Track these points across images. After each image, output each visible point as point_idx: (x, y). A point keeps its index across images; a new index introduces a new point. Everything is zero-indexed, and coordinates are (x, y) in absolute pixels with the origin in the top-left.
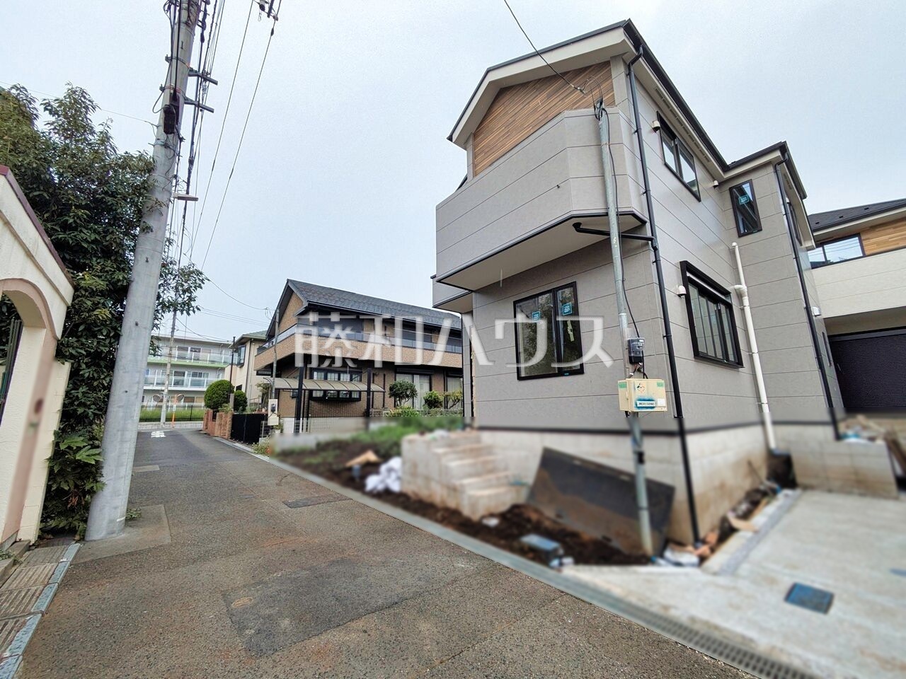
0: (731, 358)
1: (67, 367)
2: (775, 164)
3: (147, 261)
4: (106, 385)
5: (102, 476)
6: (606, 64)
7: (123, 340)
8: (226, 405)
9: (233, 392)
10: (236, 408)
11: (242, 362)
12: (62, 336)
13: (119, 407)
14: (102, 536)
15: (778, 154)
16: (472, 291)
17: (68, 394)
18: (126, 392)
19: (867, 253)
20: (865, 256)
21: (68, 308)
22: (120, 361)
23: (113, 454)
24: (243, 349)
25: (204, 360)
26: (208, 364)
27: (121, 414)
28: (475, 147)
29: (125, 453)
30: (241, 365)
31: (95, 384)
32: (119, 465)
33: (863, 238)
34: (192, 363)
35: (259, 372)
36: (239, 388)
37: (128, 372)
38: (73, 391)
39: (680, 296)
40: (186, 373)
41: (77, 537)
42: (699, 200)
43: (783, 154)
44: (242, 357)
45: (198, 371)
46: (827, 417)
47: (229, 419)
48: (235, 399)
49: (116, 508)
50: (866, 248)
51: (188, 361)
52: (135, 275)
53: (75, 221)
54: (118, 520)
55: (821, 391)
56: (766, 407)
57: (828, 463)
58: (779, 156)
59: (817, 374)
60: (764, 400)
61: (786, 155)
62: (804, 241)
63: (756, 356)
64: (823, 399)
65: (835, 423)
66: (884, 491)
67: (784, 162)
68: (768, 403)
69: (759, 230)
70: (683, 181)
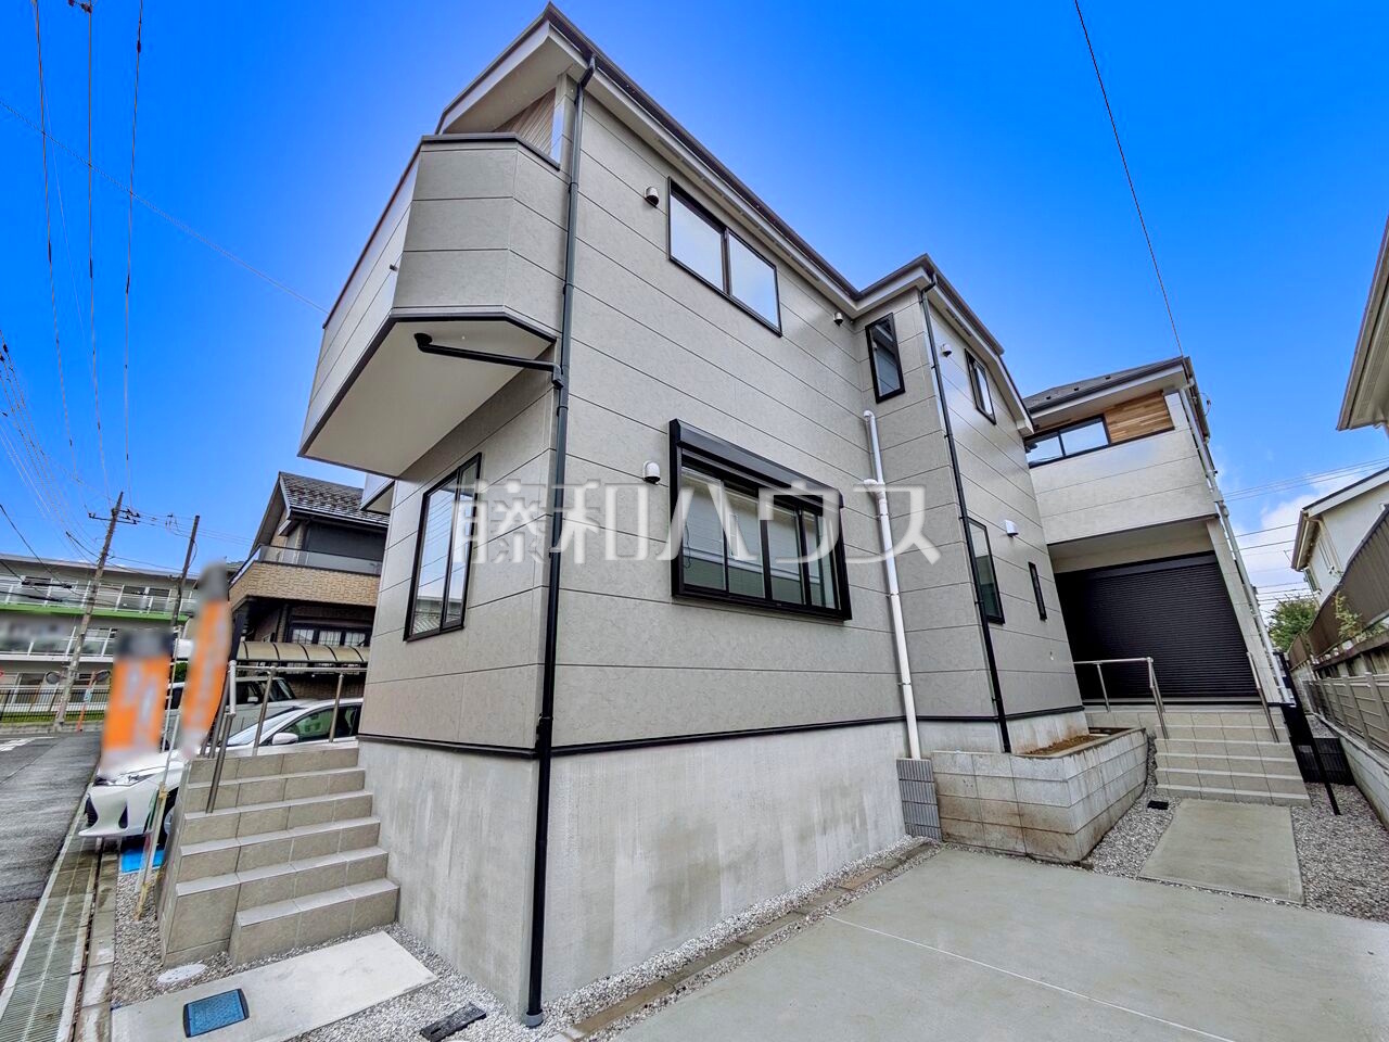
2: (921, 291)
15: (921, 273)
16: (395, 479)
19: (1113, 441)
20: (1111, 444)
39: (652, 480)
42: (778, 333)
43: (930, 275)
50: (1111, 434)
55: (982, 662)
56: (908, 690)
57: (983, 795)
58: (922, 277)
59: (977, 630)
60: (906, 678)
61: (935, 276)
62: (1015, 421)
63: (896, 600)
64: (985, 677)
65: (1001, 719)
66: (1059, 848)
67: (935, 288)
68: (912, 684)
69: (901, 391)
70: (725, 295)
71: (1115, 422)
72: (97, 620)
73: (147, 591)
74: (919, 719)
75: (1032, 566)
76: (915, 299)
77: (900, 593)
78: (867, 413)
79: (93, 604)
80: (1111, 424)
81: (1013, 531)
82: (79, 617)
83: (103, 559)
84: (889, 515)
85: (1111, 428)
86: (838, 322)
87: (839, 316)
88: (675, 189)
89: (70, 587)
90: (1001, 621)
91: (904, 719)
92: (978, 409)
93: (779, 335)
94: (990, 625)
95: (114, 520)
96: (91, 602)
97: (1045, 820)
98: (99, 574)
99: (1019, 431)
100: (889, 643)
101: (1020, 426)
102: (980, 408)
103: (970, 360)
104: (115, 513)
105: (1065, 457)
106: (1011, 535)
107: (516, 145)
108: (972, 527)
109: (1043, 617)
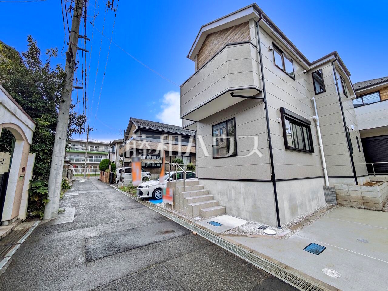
0: (307, 149)
1: (34, 155)
2: (332, 61)
3: (63, 113)
4: (49, 161)
5: (49, 196)
6: (247, 23)
7: (55, 144)
8: (108, 169)
9: (110, 164)
10: (112, 170)
11: (114, 151)
12: (32, 143)
13: (54, 170)
14: (49, 218)
16: (197, 122)
17: (34, 165)
18: (57, 164)
19: (382, 100)
20: (381, 101)
21: (34, 132)
22: (54, 152)
23: (52, 188)
24: (114, 146)
25: (100, 151)
26: (102, 153)
27: (55, 173)
28: (198, 60)
29: (57, 187)
30: (114, 153)
31: (45, 161)
32: (55, 192)
33: (381, 93)
34: (96, 152)
35: (121, 156)
36: (113, 162)
37: (57, 157)
38: (37, 164)
39: (279, 122)
40: (94, 156)
41: (40, 219)
42: (294, 80)
44: (114, 150)
45: (98, 156)
47: (108, 175)
48: (111, 167)
49: (54, 208)
50: (382, 97)
51: (94, 151)
52: (59, 119)
53: (35, 99)
54: (55, 213)
55: (350, 163)
56: (325, 170)
57: (351, 194)
58: (333, 58)
59: (348, 155)
60: (325, 167)
61: (337, 57)
63: (322, 148)
64: (351, 167)
65: (356, 177)
66: (375, 207)
67: (337, 61)
68: (327, 168)
69: (324, 91)
70: (284, 71)
71: (383, 93)
72: (88, 153)
73: (95, 146)
75: (357, 137)
77: (323, 146)
78: (313, 98)
79: (87, 150)
82: (85, 153)
83: (87, 140)
84: (320, 125)
86: (305, 73)
87: (305, 71)
88: (274, 45)
89: (82, 146)
90: (353, 152)
91: (324, 177)
95: (88, 130)
96: (87, 149)
97: (371, 201)
98: (87, 143)
99: (352, 98)
100: (320, 158)
102: (344, 94)
103: (342, 79)
104: (88, 128)
107: (250, 44)
109: (360, 151)
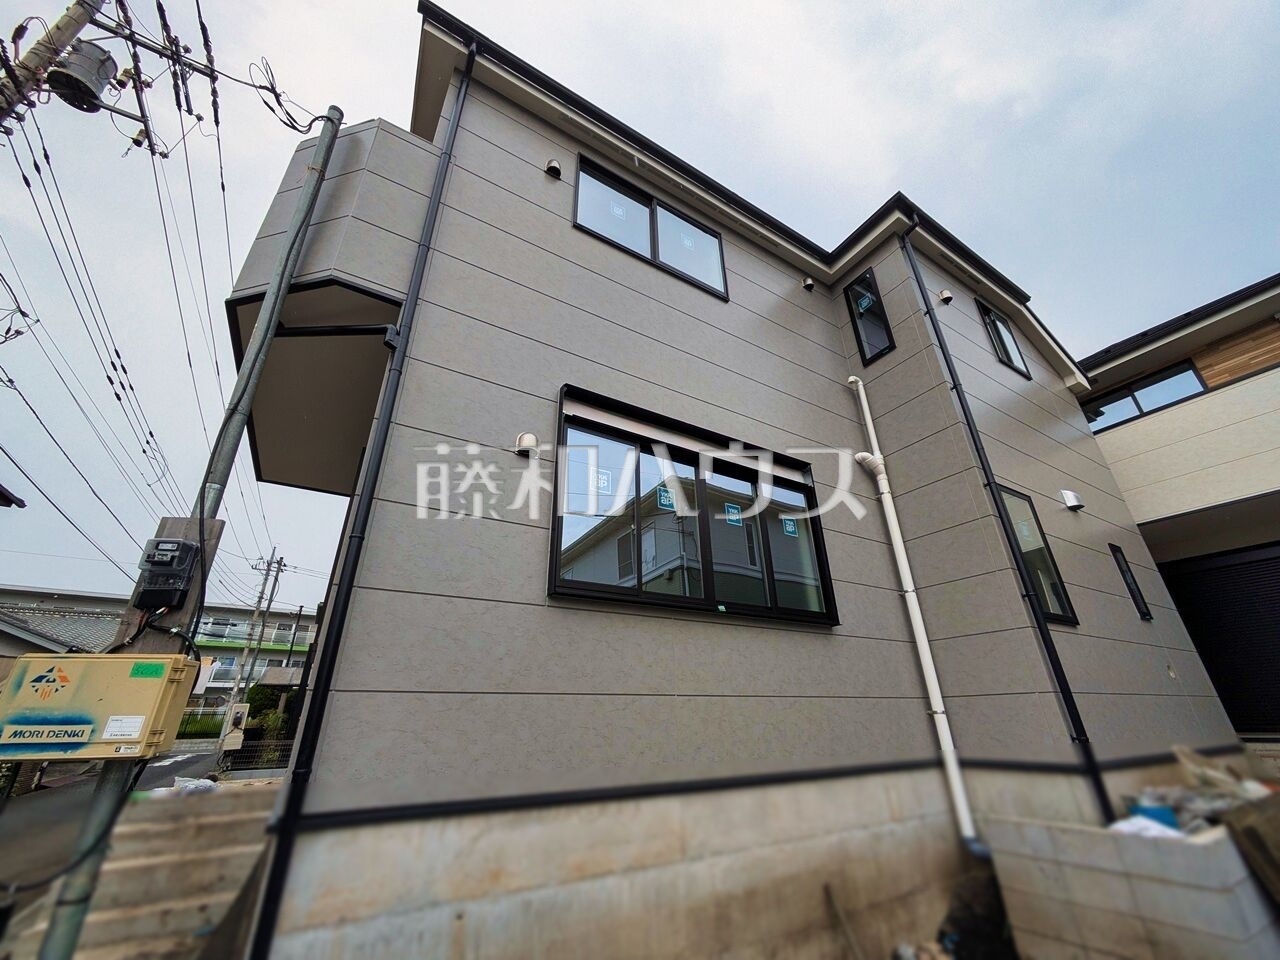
2: (901, 235)
15: (897, 215)
19: (1211, 386)
20: (1208, 390)
33: (1198, 367)
42: (722, 298)
43: (910, 217)
46: (1070, 754)
50: (1207, 380)
55: (1045, 680)
56: (941, 721)
58: (898, 219)
59: (1030, 635)
60: (937, 704)
61: (916, 217)
62: (1062, 378)
63: (912, 599)
64: (1053, 703)
65: (1091, 770)
67: (917, 229)
68: (946, 712)
69: (892, 347)
70: (654, 263)
71: (1210, 366)
72: (255, 652)
74: (965, 764)
75: (1116, 550)
76: (896, 245)
77: (917, 590)
78: (852, 379)
79: (252, 639)
80: (1204, 368)
81: (1075, 503)
83: (259, 602)
84: (892, 492)
85: (1205, 374)
86: (809, 288)
87: (810, 281)
88: (586, 165)
90: (1070, 620)
91: (939, 763)
92: (1001, 361)
93: (725, 299)
94: (1050, 627)
96: (249, 636)
98: (257, 614)
99: (1069, 388)
100: (910, 656)
101: (1070, 382)
102: (1006, 362)
103: (984, 311)
105: (1143, 415)
106: (1074, 509)
108: (1007, 499)
109: (1146, 616)
